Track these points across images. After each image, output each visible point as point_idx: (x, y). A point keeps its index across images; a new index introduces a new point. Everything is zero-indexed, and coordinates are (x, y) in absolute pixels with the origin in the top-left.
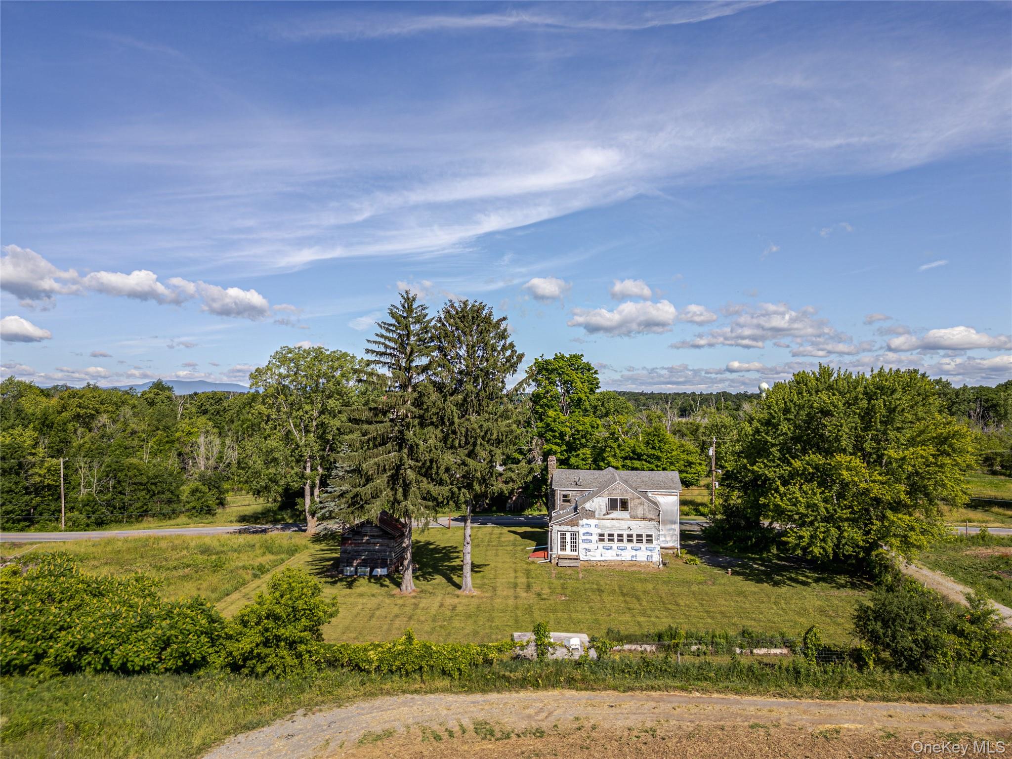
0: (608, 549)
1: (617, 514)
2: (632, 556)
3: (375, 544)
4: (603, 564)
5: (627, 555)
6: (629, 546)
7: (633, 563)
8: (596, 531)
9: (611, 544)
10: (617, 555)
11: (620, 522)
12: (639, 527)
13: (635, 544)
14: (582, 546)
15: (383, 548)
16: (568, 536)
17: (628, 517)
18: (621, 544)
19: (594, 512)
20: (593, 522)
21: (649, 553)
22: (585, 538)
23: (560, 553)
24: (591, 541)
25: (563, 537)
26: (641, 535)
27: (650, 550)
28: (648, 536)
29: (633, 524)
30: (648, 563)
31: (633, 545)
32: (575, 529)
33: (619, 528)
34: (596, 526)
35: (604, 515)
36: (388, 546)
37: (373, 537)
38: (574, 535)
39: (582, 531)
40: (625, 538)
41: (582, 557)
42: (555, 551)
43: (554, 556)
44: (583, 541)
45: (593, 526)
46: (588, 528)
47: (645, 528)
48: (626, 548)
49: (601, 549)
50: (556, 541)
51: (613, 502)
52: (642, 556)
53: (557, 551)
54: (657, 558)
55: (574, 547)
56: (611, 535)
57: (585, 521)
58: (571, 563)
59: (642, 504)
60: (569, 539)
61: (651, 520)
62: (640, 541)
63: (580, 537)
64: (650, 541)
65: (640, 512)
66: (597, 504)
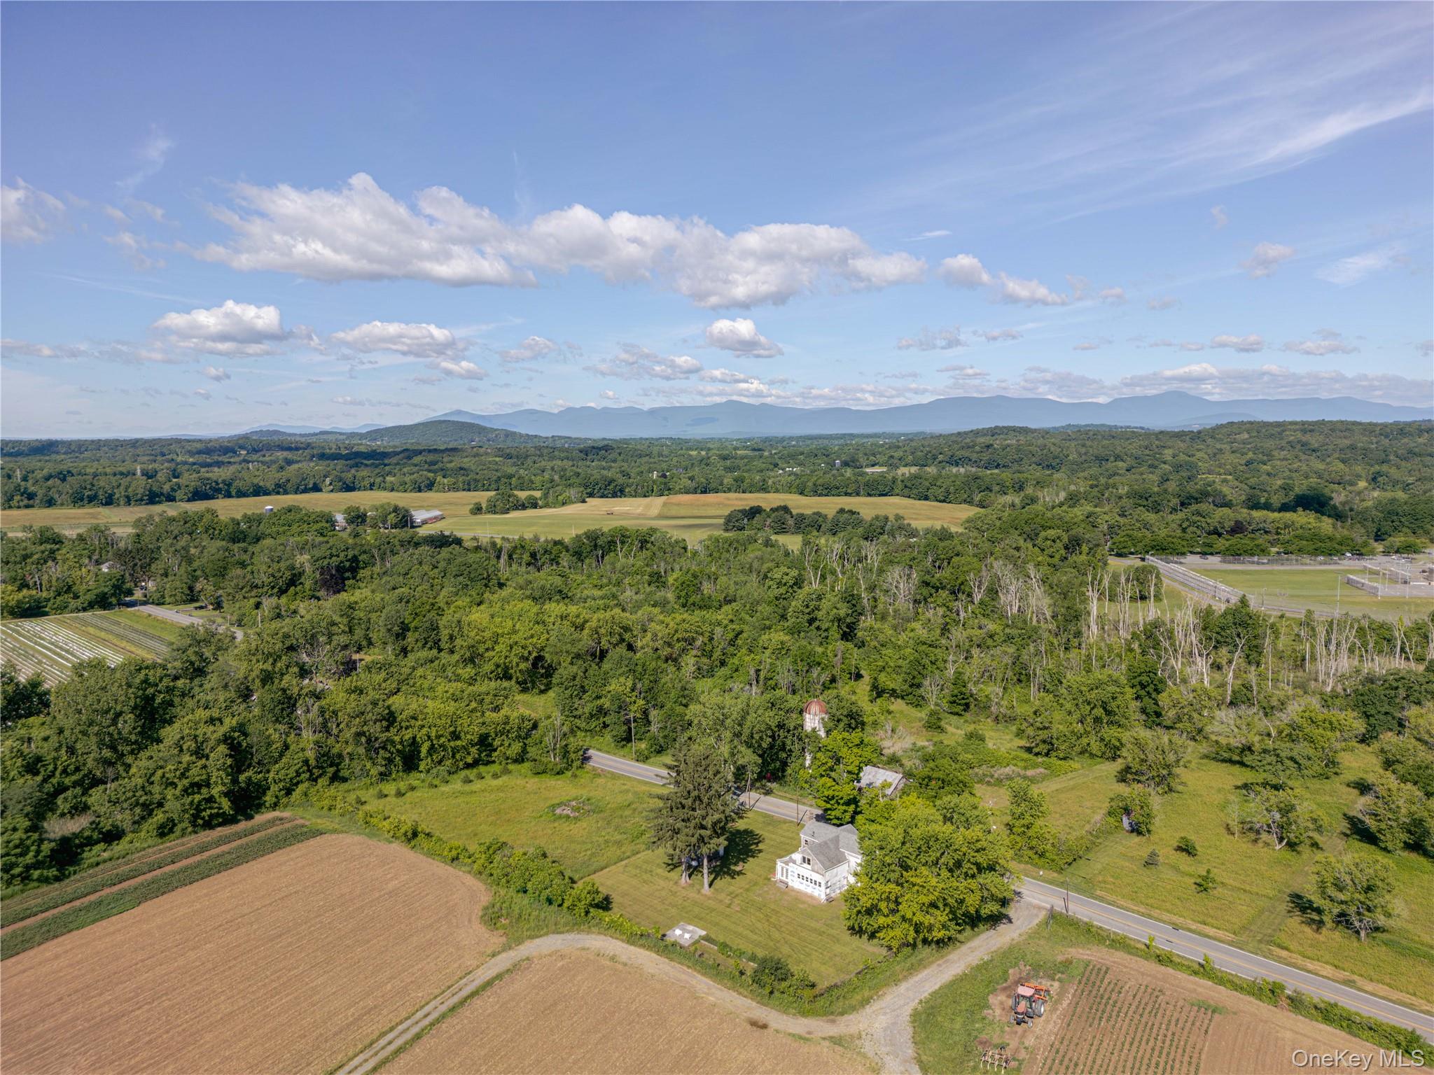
0: (801, 884)
1: (806, 865)
2: (812, 892)
4: (799, 891)
5: (809, 890)
6: (811, 885)
7: (812, 897)
8: (797, 872)
9: (803, 881)
10: (805, 889)
11: (806, 870)
12: (815, 876)
14: (790, 877)
16: (784, 869)
17: (811, 869)
18: (807, 883)
19: (795, 861)
20: (795, 866)
21: (820, 893)
22: (791, 874)
23: (781, 878)
24: (794, 876)
26: (816, 881)
27: (820, 891)
28: (819, 882)
29: (813, 873)
30: (819, 898)
32: (787, 867)
33: (806, 874)
34: (796, 869)
35: (800, 864)
38: (787, 870)
39: (790, 869)
40: (809, 880)
41: (790, 884)
43: (778, 879)
46: (793, 869)
47: (818, 877)
48: (809, 886)
49: (798, 883)
50: (779, 870)
51: (804, 858)
52: (816, 893)
53: (779, 876)
54: (823, 897)
55: (787, 877)
56: (802, 876)
57: (791, 865)
58: (785, 886)
59: (817, 864)
60: (784, 872)
61: (821, 874)
62: (815, 884)
63: (789, 872)
64: (820, 886)
65: (816, 868)
66: (797, 857)
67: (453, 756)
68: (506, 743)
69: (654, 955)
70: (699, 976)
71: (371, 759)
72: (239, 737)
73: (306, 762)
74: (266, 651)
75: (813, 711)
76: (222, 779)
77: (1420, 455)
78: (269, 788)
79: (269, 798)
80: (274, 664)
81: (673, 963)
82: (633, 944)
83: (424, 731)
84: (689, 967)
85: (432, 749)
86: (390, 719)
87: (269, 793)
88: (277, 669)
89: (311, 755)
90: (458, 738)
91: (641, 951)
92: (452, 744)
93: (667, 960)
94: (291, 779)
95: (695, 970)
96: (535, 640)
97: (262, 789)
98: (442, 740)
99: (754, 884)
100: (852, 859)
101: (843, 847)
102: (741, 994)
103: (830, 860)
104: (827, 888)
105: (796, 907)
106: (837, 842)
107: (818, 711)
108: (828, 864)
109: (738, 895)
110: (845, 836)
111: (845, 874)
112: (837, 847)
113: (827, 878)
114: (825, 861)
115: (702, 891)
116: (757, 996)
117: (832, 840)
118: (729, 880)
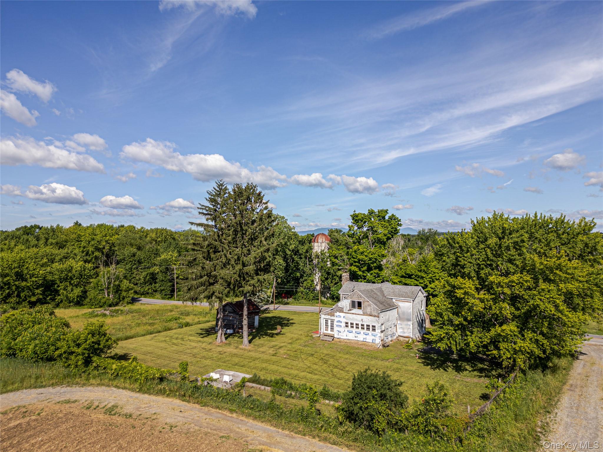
0: (350, 332)
1: (356, 311)
2: (364, 338)
3: (230, 316)
4: (348, 341)
5: (361, 338)
6: (362, 331)
7: (364, 343)
8: (344, 320)
9: (352, 329)
10: (355, 337)
11: (357, 316)
12: (368, 320)
13: (365, 330)
14: (336, 328)
15: (233, 319)
16: (329, 321)
17: (362, 313)
18: (357, 330)
19: (343, 308)
20: (342, 314)
21: (374, 338)
22: (338, 324)
23: (325, 332)
24: (341, 326)
25: (327, 321)
26: (369, 326)
27: (374, 336)
28: (373, 326)
29: (365, 318)
30: (373, 344)
31: (364, 332)
32: (332, 318)
33: (356, 320)
34: (344, 317)
35: (349, 311)
36: (235, 318)
37: (229, 312)
38: (332, 321)
39: (336, 319)
40: (360, 326)
41: (336, 336)
42: (322, 330)
43: (322, 333)
44: (337, 326)
45: (342, 317)
46: (340, 318)
47: (371, 321)
48: (360, 333)
49: (346, 332)
50: (322, 324)
51: (353, 303)
52: (369, 339)
53: (323, 330)
54: (378, 341)
55: (332, 329)
56: (352, 324)
57: (338, 314)
58: (330, 339)
59: (370, 306)
60: (329, 324)
61: (375, 316)
62: (368, 329)
63: (335, 323)
64: (374, 330)
65: (368, 310)
66: (345, 303)
67: (18, 296)
69: (177, 402)
70: (251, 421)
75: (320, 240)
81: (206, 409)
82: (148, 392)
84: (231, 411)
91: (160, 399)
93: (197, 406)
95: (243, 413)
99: (297, 340)
100: (401, 304)
101: (389, 295)
102: (325, 439)
103: (382, 303)
104: (382, 332)
105: (352, 351)
106: (382, 292)
107: (324, 240)
108: (381, 306)
109: (281, 347)
110: (387, 287)
111: (395, 321)
112: (383, 295)
113: (381, 320)
114: (378, 304)
115: (241, 347)
116: (356, 440)
117: (376, 289)
118: (269, 338)
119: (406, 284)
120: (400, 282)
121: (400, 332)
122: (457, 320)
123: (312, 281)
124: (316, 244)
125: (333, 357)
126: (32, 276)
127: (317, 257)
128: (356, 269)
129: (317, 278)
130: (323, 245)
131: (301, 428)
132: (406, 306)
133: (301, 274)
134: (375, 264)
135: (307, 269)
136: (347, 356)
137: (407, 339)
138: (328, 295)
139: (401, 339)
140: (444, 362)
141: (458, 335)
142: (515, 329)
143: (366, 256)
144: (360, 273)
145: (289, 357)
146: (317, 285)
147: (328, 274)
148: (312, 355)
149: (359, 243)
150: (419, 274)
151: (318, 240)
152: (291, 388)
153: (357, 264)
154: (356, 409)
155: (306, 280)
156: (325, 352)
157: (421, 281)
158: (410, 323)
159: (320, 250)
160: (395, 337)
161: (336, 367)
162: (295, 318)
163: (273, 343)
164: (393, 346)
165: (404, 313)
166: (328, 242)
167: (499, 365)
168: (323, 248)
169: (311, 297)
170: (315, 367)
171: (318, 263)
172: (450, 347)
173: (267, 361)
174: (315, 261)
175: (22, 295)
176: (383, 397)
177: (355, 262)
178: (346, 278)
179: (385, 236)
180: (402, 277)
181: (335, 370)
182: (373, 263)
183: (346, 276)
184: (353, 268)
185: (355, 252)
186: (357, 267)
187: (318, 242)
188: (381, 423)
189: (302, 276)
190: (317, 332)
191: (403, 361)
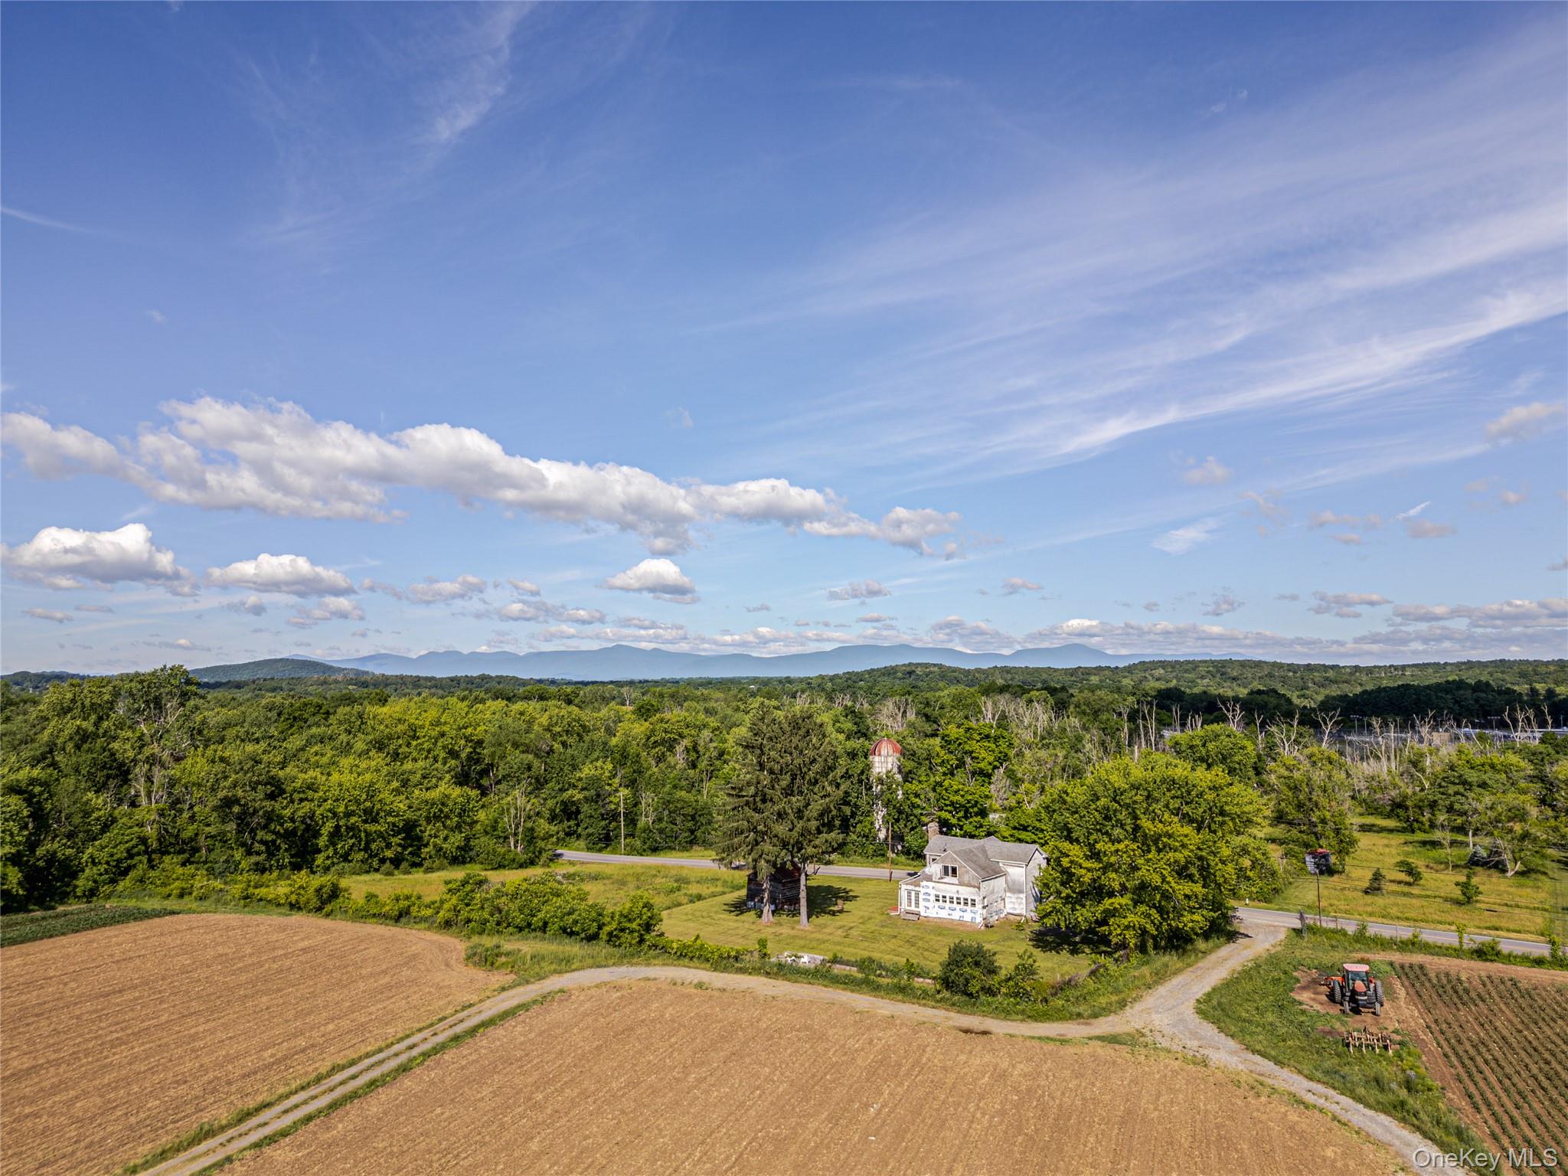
0: (941, 909)
1: (949, 879)
2: (960, 916)
4: (939, 920)
5: (956, 915)
6: (958, 907)
7: (961, 922)
8: (933, 892)
9: (944, 904)
10: (949, 915)
11: (951, 888)
12: (966, 892)
13: (962, 906)
14: (922, 903)
16: (913, 893)
17: (957, 883)
18: (951, 905)
19: (930, 875)
20: (930, 884)
21: (973, 915)
22: (925, 897)
23: (907, 908)
24: (929, 900)
25: (909, 893)
26: (967, 899)
27: (974, 913)
28: (972, 900)
29: (961, 889)
30: (972, 924)
32: (917, 889)
33: (950, 892)
34: (933, 888)
35: (939, 879)
38: (917, 894)
39: (923, 891)
40: (955, 900)
41: (922, 914)
43: (903, 910)
44: (924, 899)
45: (931, 888)
46: (928, 888)
47: (970, 893)
48: (955, 909)
49: (936, 909)
50: (903, 898)
51: (946, 869)
52: (968, 917)
53: (904, 905)
54: (979, 920)
55: (917, 904)
56: (944, 897)
57: (924, 883)
58: (915, 918)
59: (968, 872)
60: (913, 898)
61: (974, 887)
62: (966, 904)
63: (921, 896)
64: (974, 905)
65: (966, 878)
66: (934, 869)
68: (443, 834)
71: (243, 845)
72: (41, 793)
73: (143, 840)
74: (87, 702)
75: (884, 752)
76: (12, 835)
77: (1336, 682)
78: (83, 871)
79: (82, 883)
80: (97, 724)
83: (328, 805)
85: (335, 834)
86: (276, 789)
87: (83, 876)
88: (101, 731)
89: (150, 831)
90: (375, 820)
92: (368, 827)
94: (119, 861)
96: (470, 730)
97: (69, 871)
98: (353, 820)
99: (870, 919)
100: (1010, 870)
101: (994, 857)
102: (925, 1005)
103: (983, 869)
104: (984, 907)
105: (945, 932)
106: (984, 851)
107: (891, 752)
108: (982, 872)
109: (851, 928)
110: (992, 844)
111: (1002, 894)
112: (987, 857)
113: (983, 892)
114: (979, 870)
115: (798, 927)
116: (953, 1004)
117: (977, 848)
118: (830, 917)
119: (1020, 841)
120: (1011, 836)
121: (1009, 908)
122: (1065, 892)
123: (872, 823)
124: (877, 759)
125: (921, 939)
126: (389, 813)
127: (880, 781)
128: (948, 816)
129: (880, 817)
130: (890, 759)
131: (900, 997)
132: (1017, 873)
133: (852, 812)
134: (976, 809)
135: (862, 802)
136: (939, 938)
137: (1019, 918)
138: (900, 848)
139: (1011, 917)
140: (1059, 945)
141: (1067, 909)
142: (1130, 902)
143: (962, 796)
144: (954, 821)
145: (865, 939)
146: (879, 830)
147: (900, 812)
148: (895, 937)
149: (952, 774)
150: (1038, 824)
151: (880, 751)
152: (881, 967)
153: (949, 808)
154: (952, 976)
155: (860, 822)
156: (911, 933)
157: (1041, 836)
158: (1023, 896)
159: (884, 771)
160: (1002, 916)
161: (927, 950)
162: (855, 889)
163: (840, 923)
164: (998, 927)
165: (1014, 882)
166: (898, 755)
167: (1108, 943)
168: (890, 766)
169: (871, 852)
170: (901, 949)
171: (882, 791)
172: (1058, 925)
173: (839, 944)
174: (877, 789)
175: (373, 846)
176: (977, 964)
177: (946, 805)
178: (934, 831)
179: (990, 764)
180: (1015, 828)
181: (926, 953)
182: (972, 807)
183: (933, 827)
184: (945, 815)
185: (946, 790)
186: (950, 812)
187: (880, 755)
188: (974, 987)
189: (853, 815)
190: (896, 909)
191: (1010, 943)
